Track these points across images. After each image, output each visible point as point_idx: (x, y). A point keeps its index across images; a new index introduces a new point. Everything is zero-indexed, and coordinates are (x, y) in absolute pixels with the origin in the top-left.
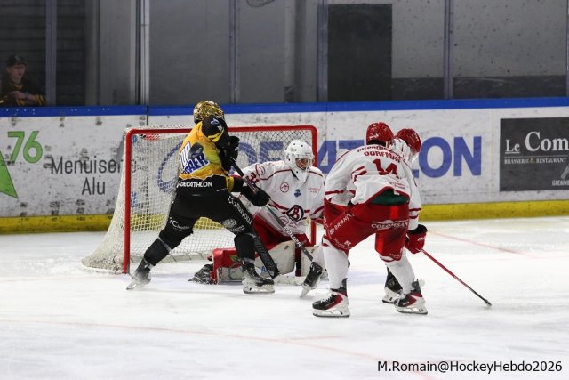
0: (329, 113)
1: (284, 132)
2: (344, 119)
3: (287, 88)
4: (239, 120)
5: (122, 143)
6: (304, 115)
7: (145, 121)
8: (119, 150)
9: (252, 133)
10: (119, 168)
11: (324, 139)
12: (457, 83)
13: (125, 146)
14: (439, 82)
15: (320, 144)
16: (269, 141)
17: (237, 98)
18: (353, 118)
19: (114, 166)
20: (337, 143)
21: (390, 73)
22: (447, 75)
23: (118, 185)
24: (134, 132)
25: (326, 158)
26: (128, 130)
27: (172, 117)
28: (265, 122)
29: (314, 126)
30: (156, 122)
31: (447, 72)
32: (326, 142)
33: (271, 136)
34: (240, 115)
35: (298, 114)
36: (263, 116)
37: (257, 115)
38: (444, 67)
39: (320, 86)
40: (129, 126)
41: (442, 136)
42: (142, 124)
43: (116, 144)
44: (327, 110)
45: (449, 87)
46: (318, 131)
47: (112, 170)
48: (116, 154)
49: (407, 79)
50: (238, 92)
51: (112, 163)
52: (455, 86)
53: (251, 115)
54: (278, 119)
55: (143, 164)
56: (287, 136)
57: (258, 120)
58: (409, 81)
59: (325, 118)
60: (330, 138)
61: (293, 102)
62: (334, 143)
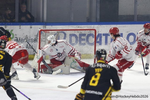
0: (100, 25)
1: (86, 31)
2: (104, 27)
3: (87, 18)
5: (38, 34)
6: (92, 26)
7: (45, 27)
8: (37, 36)
9: (77, 31)
10: (37, 41)
11: (98, 33)
12: (138, 16)
14: (133, 16)
15: (97, 34)
17: (72, 21)
18: (107, 27)
19: (35, 40)
20: (102, 34)
21: (118, 13)
22: (135, 14)
23: (37, 46)
24: (41, 30)
25: (99, 39)
27: (53, 26)
28: (81, 28)
29: (95, 29)
30: (48, 27)
32: (99, 34)
33: (83, 32)
34: (73, 26)
35: (90, 25)
36: (80, 26)
37: (78, 26)
38: (135, 12)
39: (97, 17)
41: (134, 32)
42: (44, 28)
43: (36, 34)
44: (99, 24)
45: (136, 18)
46: (97, 31)
47: (35, 41)
48: (36, 37)
49: (123, 15)
50: (72, 18)
51: (35, 39)
52: (138, 17)
53: (76, 26)
54: (85, 27)
55: (44, 40)
56: (87, 32)
57: (79, 27)
58: (124, 16)
59: (98, 27)
60: (100, 33)
61: (89, 22)
62: (101, 34)
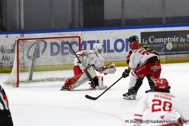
0: (84, 32)
1: (69, 38)
2: (89, 33)
3: (69, 24)
4: (54, 35)
6: (76, 33)
7: (23, 36)
8: (14, 46)
9: (59, 39)
10: (14, 51)
11: (82, 40)
12: (126, 21)
13: (16, 44)
14: (120, 20)
15: (81, 42)
16: (64, 41)
17: (53, 27)
18: (92, 33)
19: (12, 51)
20: (87, 42)
21: (103, 17)
22: (123, 18)
23: (14, 57)
24: (19, 39)
25: (83, 47)
26: (17, 39)
27: (31, 34)
28: (63, 35)
29: (79, 36)
30: (26, 36)
31: (123, 17)
32: (83, 41)
33: (65, 40)
34: (54, 33)
35: (73, 32)
36: (62, 33)
37: (60, 33)
38: (122, 15)
39: (81, 23)
40: (17, 38)
41: (122, 38)
42: (21, 37)
43: (13, 43)
44: (83, 31)
45: (123, 22)
46: (81, 38)
47: (12, 52)
48: (13, 47)
49: (109, 20)
50: (53, 25)
51: (12, 50)
52: (125, 21)
53: (58, 33)
54: (67, 34)
56: (70, 40)
57: (60, 35)
58: (110, 20)
59: (82, 34)
60: (84, 40)
61: (71, 28)
62: (86, 41)
